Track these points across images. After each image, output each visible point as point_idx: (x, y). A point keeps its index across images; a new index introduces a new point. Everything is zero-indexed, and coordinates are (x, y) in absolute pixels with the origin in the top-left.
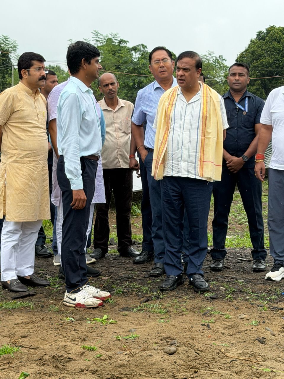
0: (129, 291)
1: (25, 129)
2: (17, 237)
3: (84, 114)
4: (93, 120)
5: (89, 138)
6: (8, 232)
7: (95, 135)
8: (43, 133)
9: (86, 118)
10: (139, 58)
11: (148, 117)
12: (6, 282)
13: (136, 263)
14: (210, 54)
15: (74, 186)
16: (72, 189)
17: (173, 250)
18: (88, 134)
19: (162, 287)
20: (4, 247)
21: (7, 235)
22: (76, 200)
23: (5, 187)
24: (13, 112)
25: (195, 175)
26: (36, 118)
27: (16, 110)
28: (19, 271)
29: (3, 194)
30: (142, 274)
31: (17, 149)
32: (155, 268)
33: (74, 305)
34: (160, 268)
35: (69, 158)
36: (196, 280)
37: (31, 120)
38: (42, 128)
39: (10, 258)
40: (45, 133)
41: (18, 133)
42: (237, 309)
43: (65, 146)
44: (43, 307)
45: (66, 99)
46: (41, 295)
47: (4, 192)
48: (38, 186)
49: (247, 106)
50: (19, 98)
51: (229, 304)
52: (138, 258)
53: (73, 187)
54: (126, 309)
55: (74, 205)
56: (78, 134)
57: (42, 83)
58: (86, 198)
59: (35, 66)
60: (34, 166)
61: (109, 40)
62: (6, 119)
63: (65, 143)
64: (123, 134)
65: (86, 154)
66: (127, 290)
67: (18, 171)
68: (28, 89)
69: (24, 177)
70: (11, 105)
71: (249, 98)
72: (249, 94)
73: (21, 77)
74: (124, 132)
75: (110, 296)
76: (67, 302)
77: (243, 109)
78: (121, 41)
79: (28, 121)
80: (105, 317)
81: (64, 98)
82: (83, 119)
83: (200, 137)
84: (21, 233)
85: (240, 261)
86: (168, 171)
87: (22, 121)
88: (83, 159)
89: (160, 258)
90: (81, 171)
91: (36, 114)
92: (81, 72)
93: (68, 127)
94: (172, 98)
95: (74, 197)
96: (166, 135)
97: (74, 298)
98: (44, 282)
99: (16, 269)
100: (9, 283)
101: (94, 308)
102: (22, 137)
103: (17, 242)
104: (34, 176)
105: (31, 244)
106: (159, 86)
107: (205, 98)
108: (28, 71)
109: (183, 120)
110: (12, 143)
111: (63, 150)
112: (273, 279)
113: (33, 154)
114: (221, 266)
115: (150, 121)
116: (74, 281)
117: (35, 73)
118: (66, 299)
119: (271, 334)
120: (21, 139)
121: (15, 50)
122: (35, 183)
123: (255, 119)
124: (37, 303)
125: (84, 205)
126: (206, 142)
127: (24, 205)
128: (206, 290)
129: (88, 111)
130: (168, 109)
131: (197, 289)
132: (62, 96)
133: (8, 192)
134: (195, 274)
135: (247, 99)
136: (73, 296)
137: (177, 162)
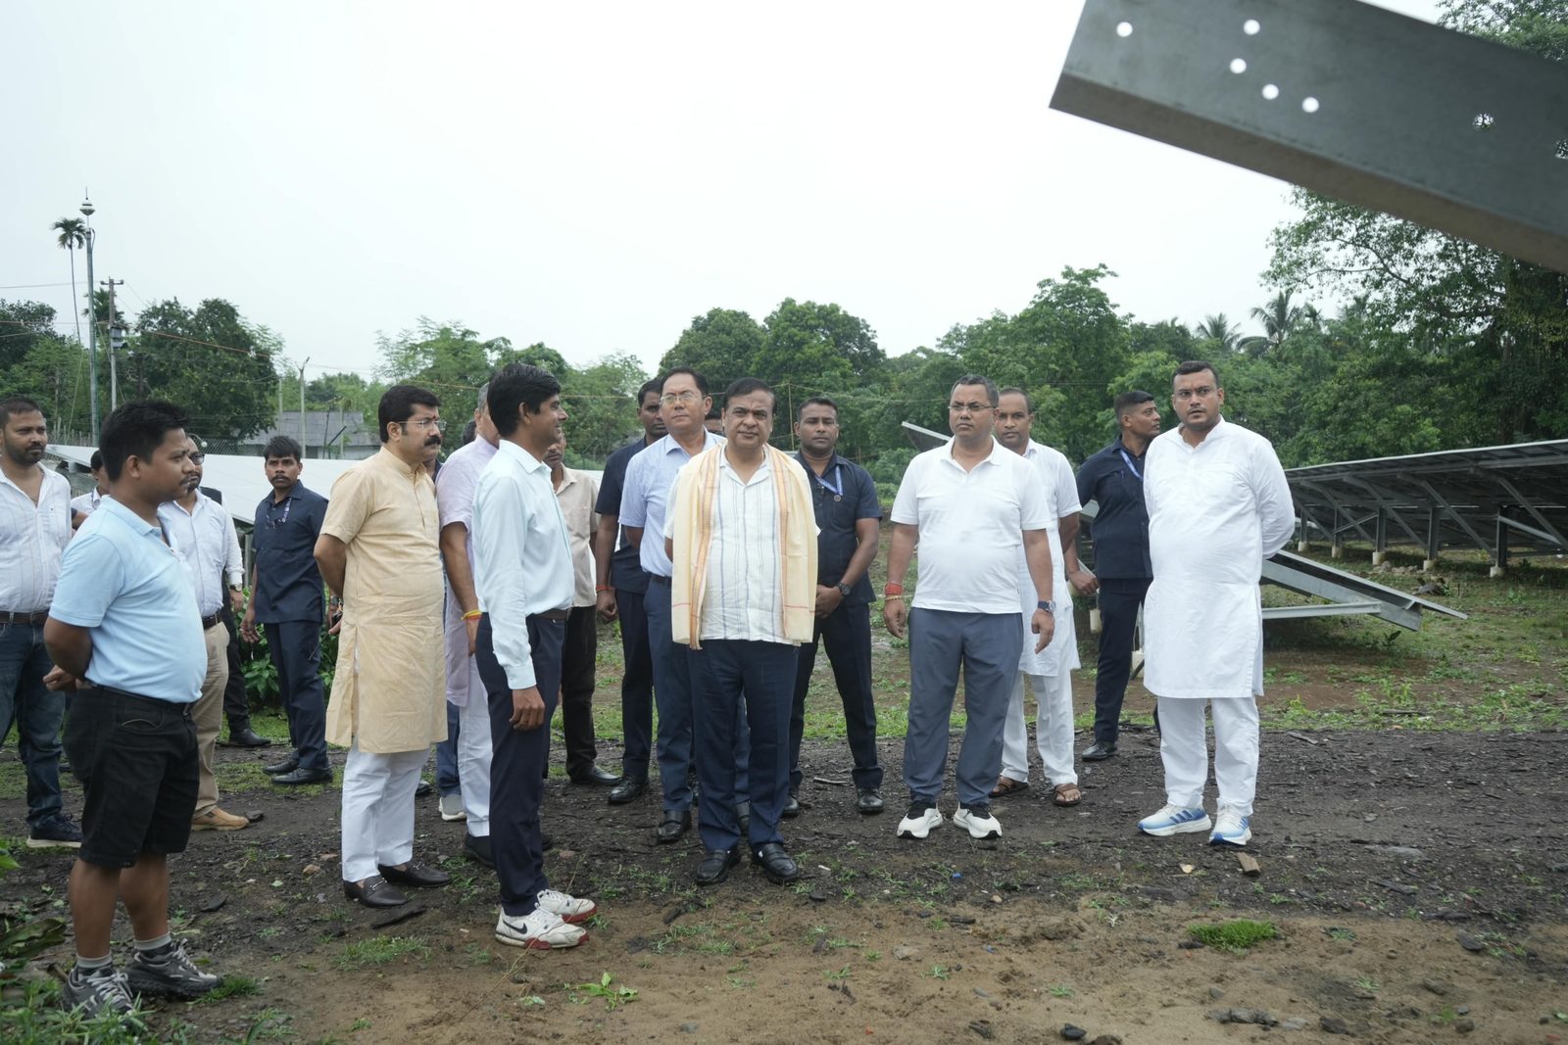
0: (630, 891)
1: (397, 549)
2: (379, 785)
3: (531, 520)
4: (553, 532)
5: (545, 573)
6: (360, 775)
7: (559, 565)
8: (432, 556)
9: (537, 529)
10: (498, 360)
11: (650, 507)
12: (355, 883)
13: (614, 802)
14: (619, 354)
15: (515, 681)
16: (511, 686)
17: (718, 796)
18: (542, 563)
19: (700, 877)
20: (351, 808)
21: (357, 781)
22: (521, 712)
23: (356, 676)
24: (371, 514)
25: (773, 635)
26: (421, 526)
27: (377, 509)
28: (381, 856)
29: (351, 692)
30: (637, 834)
31: (379, 594)
32: (666, 823)
33: (521, 943)
34: (678, 823)
35: (501, 621)
36: (772, 857)
37: (409, 529)
38: (433, 546)
39: (364, 830)
40: (438, 557)
41: (383, 560)
42: (879, 926)
43: (492, 594)
44: (450, 949)
45: (491, 489)
46: (438, 911)
47: (352, 688)
48: (428, 672)
49: (839, 483)
50: (385, 482)
51: (855, 915)
52: (616, 791)
53: (512, 684)
54: (639, 944)
55: (517, 722)
56: (519, 566)
57: (432, 451)
58: (543, 705)
59: (418, 416)
60: (419, 630)
61: (445, 332)
62: (356, 529)
63: (490, 588)
64: (576, 539)
65: (539, 608)
66: (626, 886)
67: (384, 641)
68: (401, 463)
69: (397, 654)
70: (368, 499)
71: (842, 467)
72: (841, 460)
73: (385, 438)
74: (578, 535)
75: (594, 911)
76: (504, 935)
77: (833, 489)
78: (465, 333)
79: (403, 532)
80: (606, 978)
81: (486, 487)
82: (530, 530)
83: (779, 556)
84: (389, 775)
85: (821, 785)
86: (714, 628)
87: (389, 532)
88: (532, 620)
89: (676, 801)
90: (528, 648)
91: (420, 517)
92: (521, 431)
93: (497, 550)
94: (710, 476)
95: (517, 705)
96: (702, 553)
97: (521, 927)
98: (439, 876)
99: (376, 854)
100: (361, 885)
101: (569, 948)
102: (392, 569)
103: (378, 797)
104: (421, 650)
105: (408, 794)
106: (677, 446)
107: (779, 474)
108: (403, 426)
109: (741, 521)
110: (369, 581)
111: (487, 603)
112: (915, 834)
113: (415, 604)
114: (795, 805)
115: (655, 516)
116: (520, 890)
117: (417, 430)
118: (501, 927)
119: (991, 1005)
120: (388, 572)
121: (280, 350)
122: (423, 667)
123: (856, 510)
124: (435, 938)
125: (541, 721)
126: (790, 564)
127: (400, 716)
128: (794, 880)
129: (540, 513)
130: (704, 498)
131: (778, 878)
132: (481, 484)
133: (362, 689)
134: (769, 842)
135: (838, 469)
136: (519, 922)
137: (734, 611)
